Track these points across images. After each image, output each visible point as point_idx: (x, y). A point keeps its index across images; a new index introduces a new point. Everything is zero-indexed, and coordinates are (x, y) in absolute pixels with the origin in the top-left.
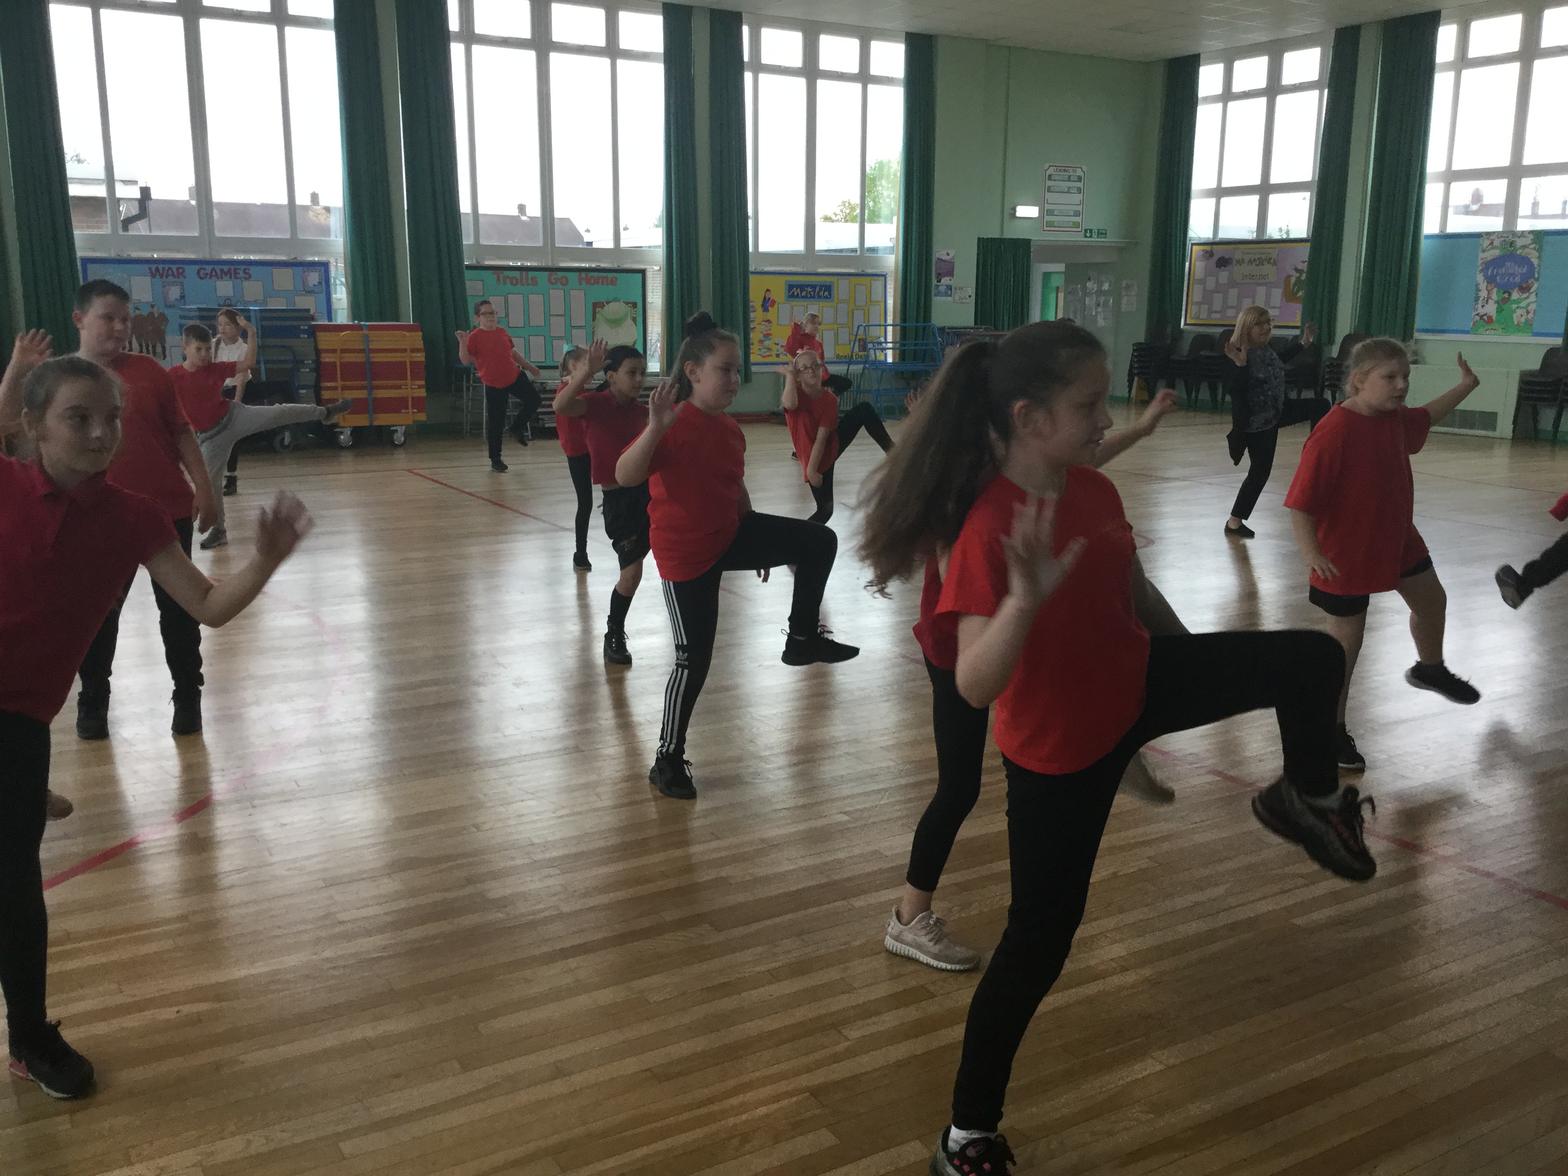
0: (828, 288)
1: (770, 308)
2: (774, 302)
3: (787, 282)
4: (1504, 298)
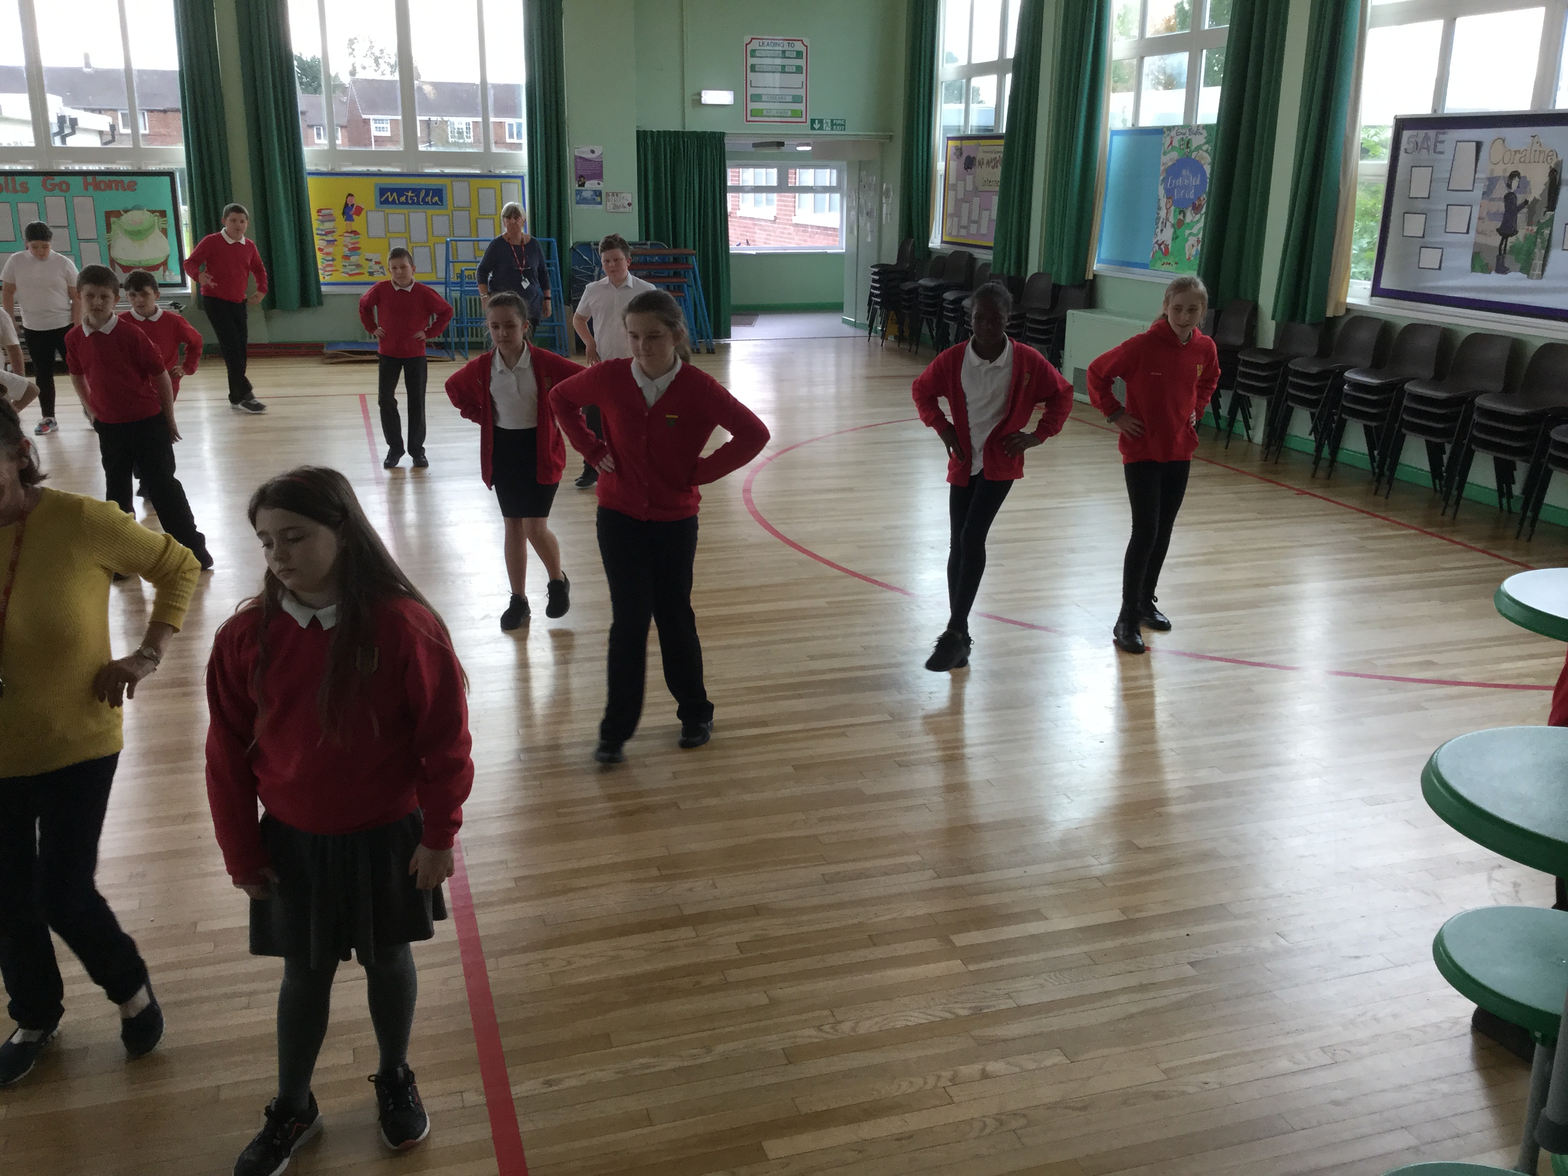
0: (439, 193)
1: (355, 217)
2: (359, 211)
3: (376, 185)
4: (1179, 220)
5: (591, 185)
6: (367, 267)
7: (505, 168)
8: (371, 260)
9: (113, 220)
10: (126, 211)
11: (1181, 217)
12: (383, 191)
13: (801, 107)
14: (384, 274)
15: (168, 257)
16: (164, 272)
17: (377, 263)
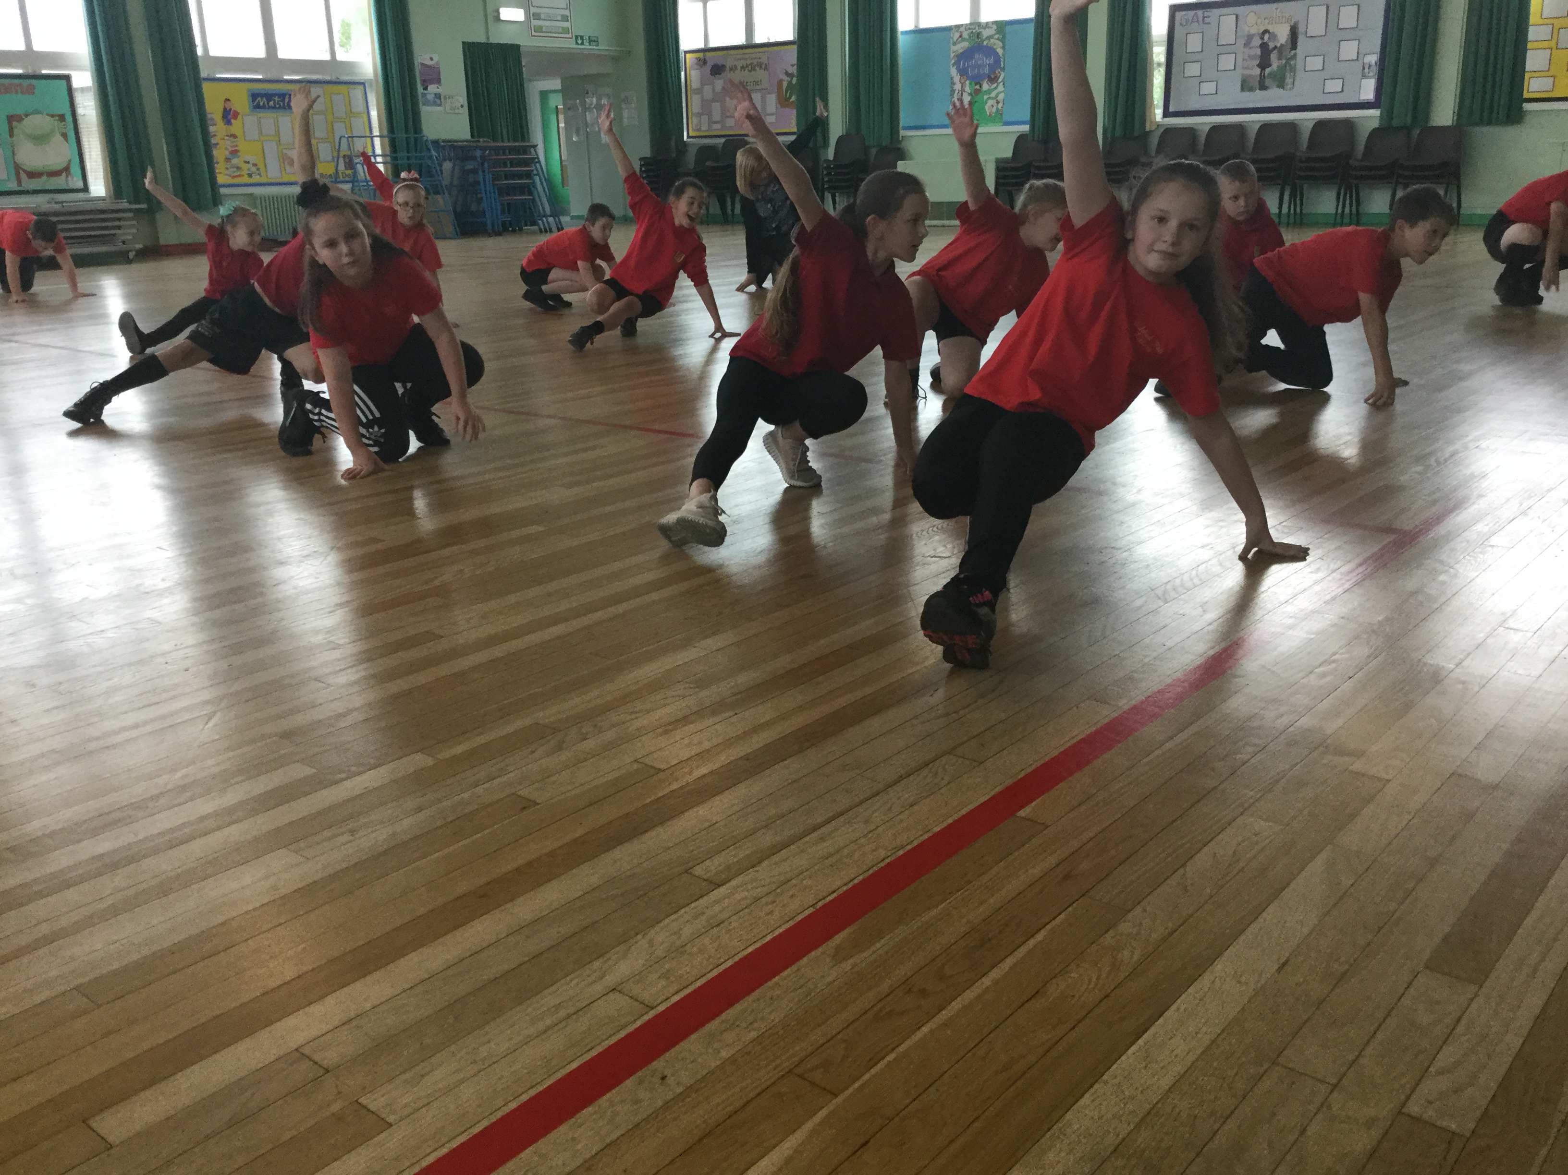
1: (233, 121)
2: (236, 115)
3: (249, 90)
4: (976, 90)
5: (432, 88)
6: (245, 167)
7: (348, 75)
8: (248, 162)
9: (15, 124)
10: (27, 116)
11: (978, 87)
12: (254, 96)
13: (567, 25)
14: (260, 175)
15: (70, 161)
16: (67, 177)
17: (255, 165)
